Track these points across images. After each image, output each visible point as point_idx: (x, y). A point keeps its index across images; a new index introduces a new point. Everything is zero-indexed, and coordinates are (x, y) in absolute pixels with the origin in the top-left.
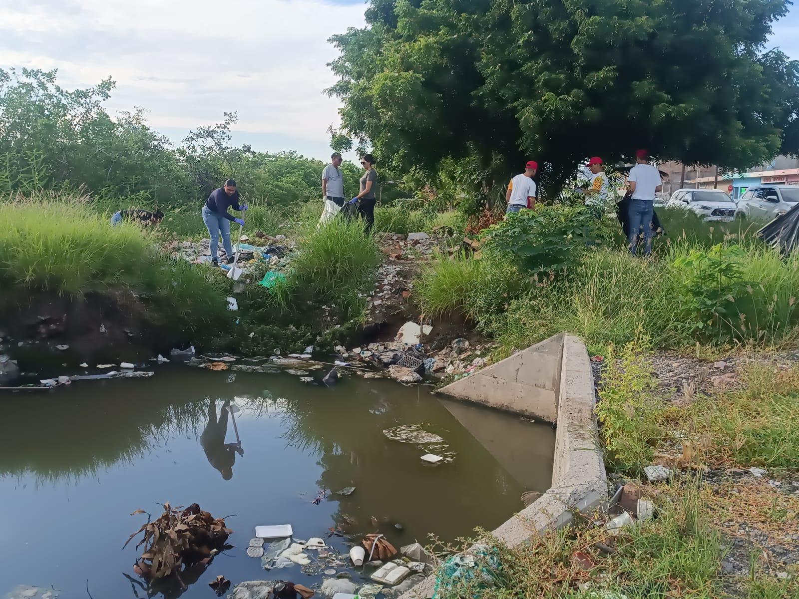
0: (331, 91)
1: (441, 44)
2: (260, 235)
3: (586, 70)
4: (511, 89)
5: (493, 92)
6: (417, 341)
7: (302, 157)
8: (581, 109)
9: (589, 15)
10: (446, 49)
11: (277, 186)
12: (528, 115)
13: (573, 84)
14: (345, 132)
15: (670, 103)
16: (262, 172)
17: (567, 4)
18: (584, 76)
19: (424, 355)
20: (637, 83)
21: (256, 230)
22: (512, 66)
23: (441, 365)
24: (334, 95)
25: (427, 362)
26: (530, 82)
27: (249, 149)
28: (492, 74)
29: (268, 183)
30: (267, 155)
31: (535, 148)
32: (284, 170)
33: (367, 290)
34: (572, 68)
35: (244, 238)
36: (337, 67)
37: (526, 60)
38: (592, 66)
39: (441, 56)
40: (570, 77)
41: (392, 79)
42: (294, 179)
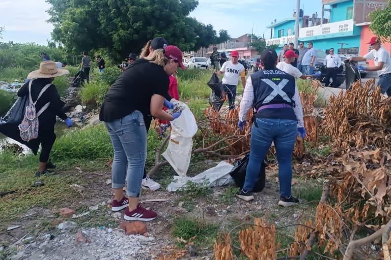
0: (48, 21)
1: (86, 11)
2: (22, 79)
3: (133, 23)
4: (110, 28)
5: (104, 28)
6: (81, 111)
7: (38, 45)
8: (132, 35)
9: (132, 5)
10: (87, 13)
11: (27, 59)
12: (115, 37)
13: (129, 27)
14: (53, 41)
15: (160, 33)
16: (19, 53)
17: (125, 2)
18: (133, 24)
19: (84, 114)
20: (148, 27)
21: (21, 78)
22: (110, 20)
23: (88, 117)
24: (50, 23)
25: (84, 117)
26: (116, 25)
27: (12, 43)
28: (103, 22)
29: (22, 58)
30: (20, 44)
31: (119, 47)
32: (29, 51)
33: (64, 96)
34: (129, 22)
35: (16, 80)
36: (50, 13)
37: (115, 18)
38: (135, 21)
39: (86, 15)
40: (129, 25)
41: (68, 24)
42: (34, 55)
